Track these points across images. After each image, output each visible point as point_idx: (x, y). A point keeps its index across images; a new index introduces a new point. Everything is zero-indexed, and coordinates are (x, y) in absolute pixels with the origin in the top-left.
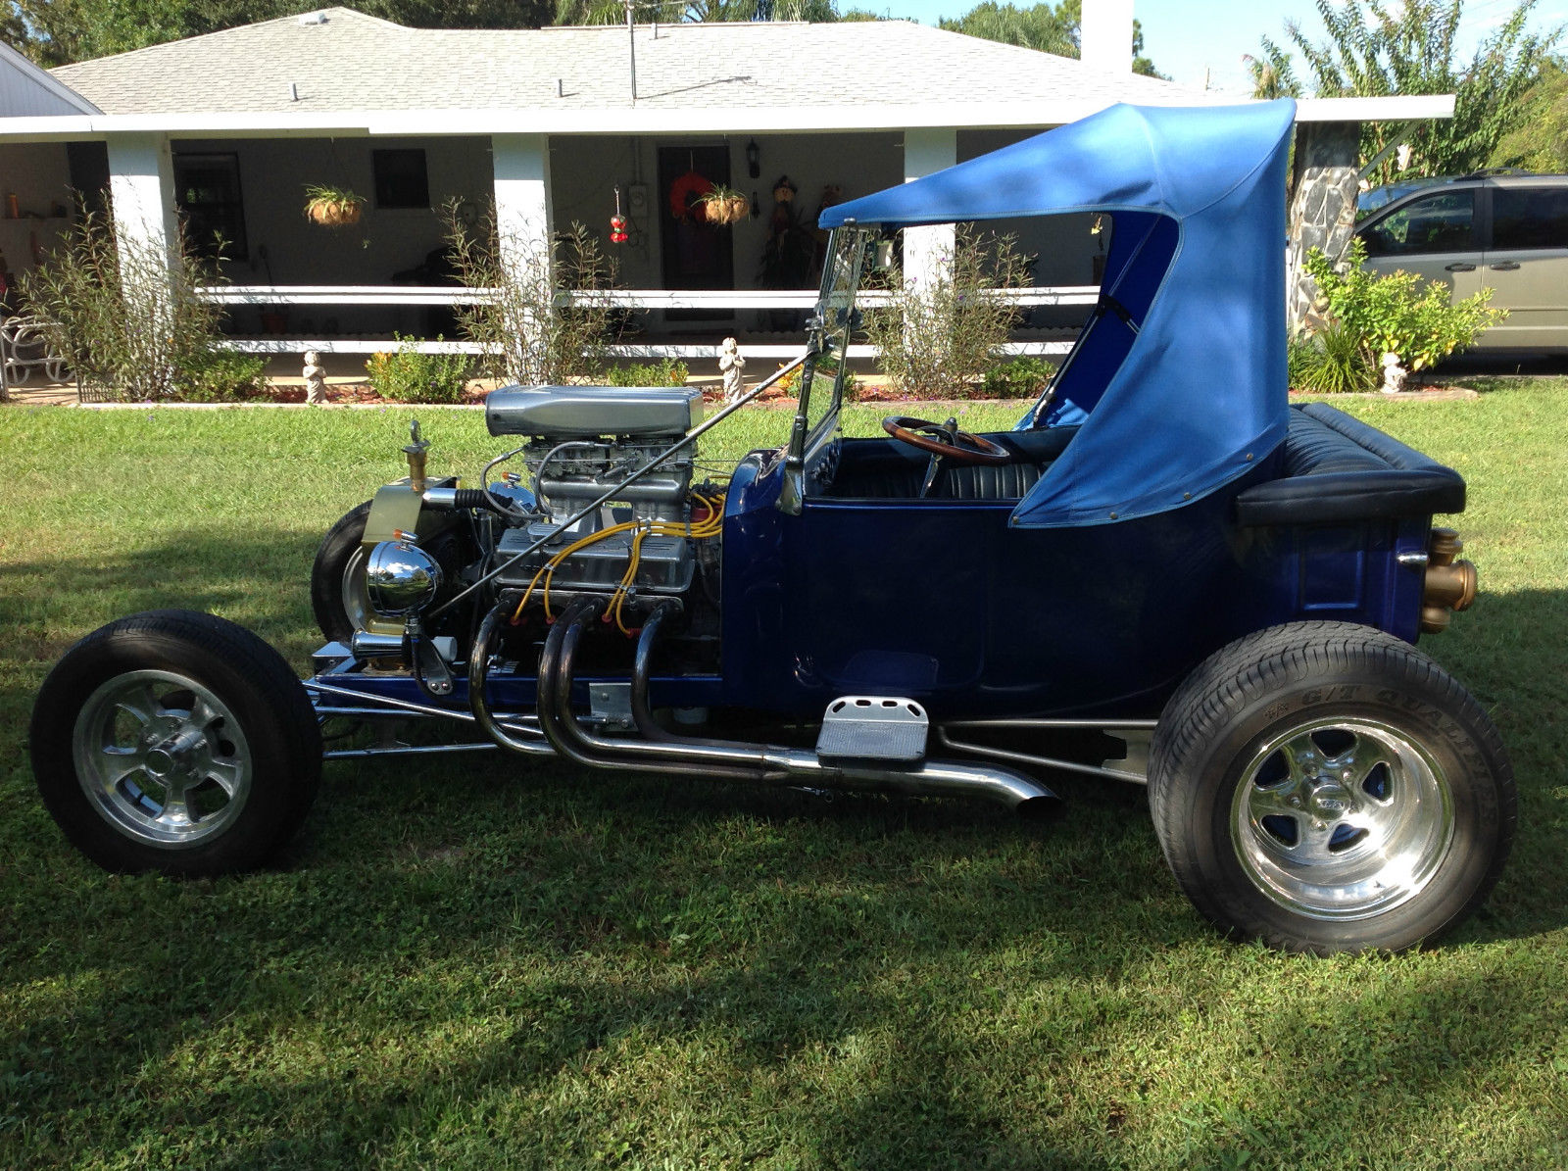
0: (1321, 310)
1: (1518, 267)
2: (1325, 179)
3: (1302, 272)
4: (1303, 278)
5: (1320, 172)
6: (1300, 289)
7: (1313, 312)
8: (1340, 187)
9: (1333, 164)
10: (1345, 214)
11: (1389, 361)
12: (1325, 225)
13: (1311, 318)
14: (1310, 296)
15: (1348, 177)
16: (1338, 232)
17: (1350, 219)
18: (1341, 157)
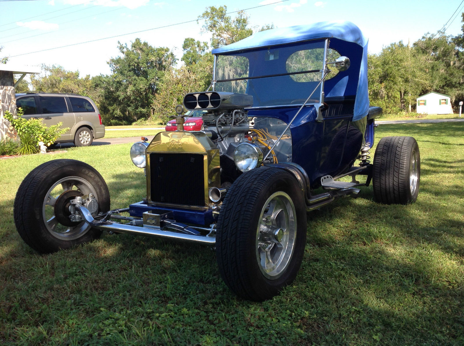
0: (12, 131)
1: (51, 119)
2: (6, 90)
3: (4, 119)
4: (4, 120)
5: (4, 87)
6: (4, 124)
7: (9, 131)
8: (10, 92)
9: (7, 85)
10: (13, 101)
11: (41, 144)
12: (8, 104)
13: (9, 133)
14: (8, 126)
15: (12, 89)
16: (12, 106)
17: (15, 102)
18: (9, 83)
